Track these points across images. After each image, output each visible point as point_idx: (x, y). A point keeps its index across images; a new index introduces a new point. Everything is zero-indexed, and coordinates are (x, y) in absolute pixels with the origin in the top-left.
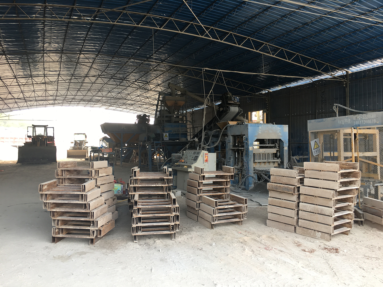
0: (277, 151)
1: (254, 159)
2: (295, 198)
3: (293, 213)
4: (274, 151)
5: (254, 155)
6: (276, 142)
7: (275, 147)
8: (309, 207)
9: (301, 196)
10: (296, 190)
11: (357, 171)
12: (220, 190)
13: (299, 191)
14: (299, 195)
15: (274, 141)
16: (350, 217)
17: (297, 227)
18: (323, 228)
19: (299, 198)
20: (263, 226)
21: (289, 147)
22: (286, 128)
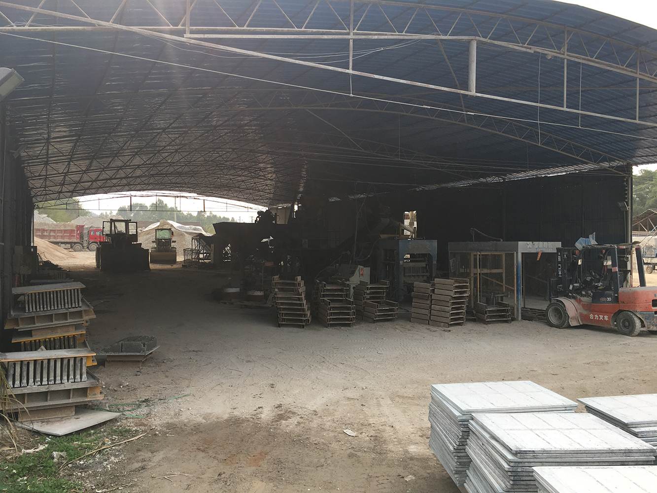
0: (426, 265)
1: (404, 272)
2: (429, 302)
3: (427, 312)
4: (423, 264)
5: (404, 270)
6: (426, 257)
7: (424, 261)
8: (437, 307)
9: (433, 301)
10: (430, 296)
11: (468, 284)
12: (378, 297)
13: (431, 298)
14: (432, 300)
15: (424, 255)
16: (463, 314)
17: (430, 321)
18: (444, 320)
19: (431, 302)
20: (409, 322)
21: (437, 261)
22: (435, 243)
